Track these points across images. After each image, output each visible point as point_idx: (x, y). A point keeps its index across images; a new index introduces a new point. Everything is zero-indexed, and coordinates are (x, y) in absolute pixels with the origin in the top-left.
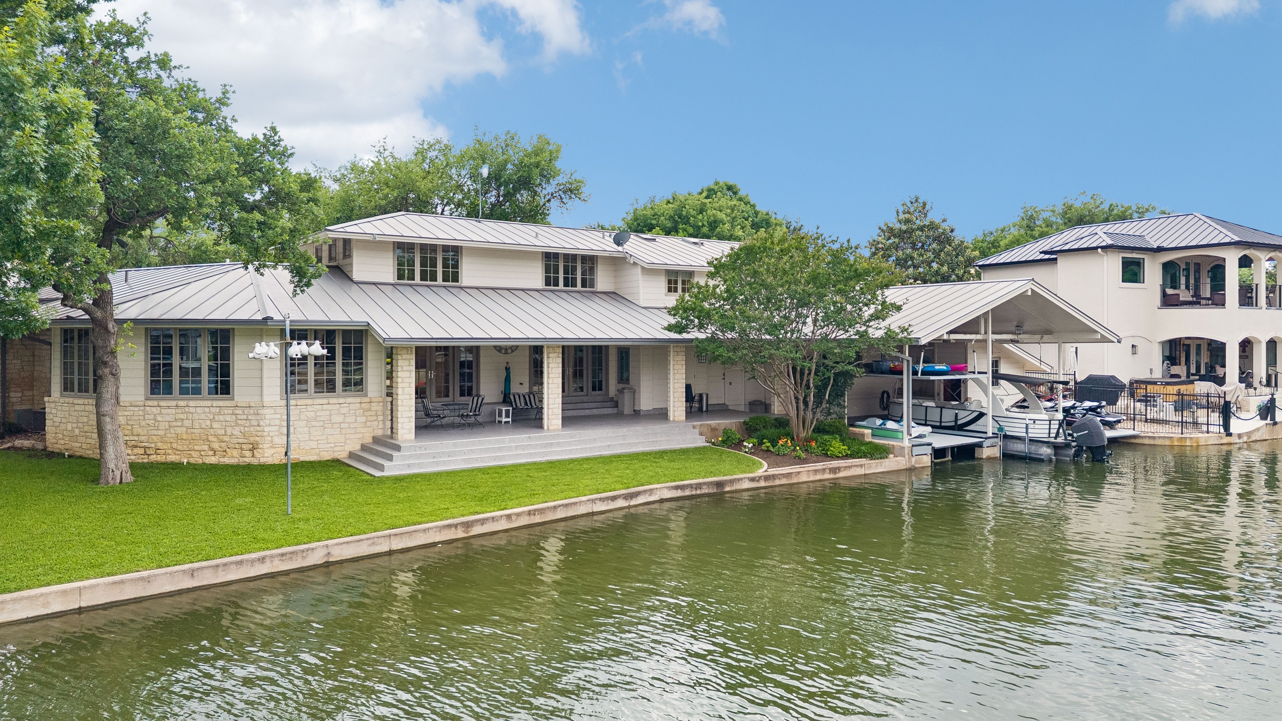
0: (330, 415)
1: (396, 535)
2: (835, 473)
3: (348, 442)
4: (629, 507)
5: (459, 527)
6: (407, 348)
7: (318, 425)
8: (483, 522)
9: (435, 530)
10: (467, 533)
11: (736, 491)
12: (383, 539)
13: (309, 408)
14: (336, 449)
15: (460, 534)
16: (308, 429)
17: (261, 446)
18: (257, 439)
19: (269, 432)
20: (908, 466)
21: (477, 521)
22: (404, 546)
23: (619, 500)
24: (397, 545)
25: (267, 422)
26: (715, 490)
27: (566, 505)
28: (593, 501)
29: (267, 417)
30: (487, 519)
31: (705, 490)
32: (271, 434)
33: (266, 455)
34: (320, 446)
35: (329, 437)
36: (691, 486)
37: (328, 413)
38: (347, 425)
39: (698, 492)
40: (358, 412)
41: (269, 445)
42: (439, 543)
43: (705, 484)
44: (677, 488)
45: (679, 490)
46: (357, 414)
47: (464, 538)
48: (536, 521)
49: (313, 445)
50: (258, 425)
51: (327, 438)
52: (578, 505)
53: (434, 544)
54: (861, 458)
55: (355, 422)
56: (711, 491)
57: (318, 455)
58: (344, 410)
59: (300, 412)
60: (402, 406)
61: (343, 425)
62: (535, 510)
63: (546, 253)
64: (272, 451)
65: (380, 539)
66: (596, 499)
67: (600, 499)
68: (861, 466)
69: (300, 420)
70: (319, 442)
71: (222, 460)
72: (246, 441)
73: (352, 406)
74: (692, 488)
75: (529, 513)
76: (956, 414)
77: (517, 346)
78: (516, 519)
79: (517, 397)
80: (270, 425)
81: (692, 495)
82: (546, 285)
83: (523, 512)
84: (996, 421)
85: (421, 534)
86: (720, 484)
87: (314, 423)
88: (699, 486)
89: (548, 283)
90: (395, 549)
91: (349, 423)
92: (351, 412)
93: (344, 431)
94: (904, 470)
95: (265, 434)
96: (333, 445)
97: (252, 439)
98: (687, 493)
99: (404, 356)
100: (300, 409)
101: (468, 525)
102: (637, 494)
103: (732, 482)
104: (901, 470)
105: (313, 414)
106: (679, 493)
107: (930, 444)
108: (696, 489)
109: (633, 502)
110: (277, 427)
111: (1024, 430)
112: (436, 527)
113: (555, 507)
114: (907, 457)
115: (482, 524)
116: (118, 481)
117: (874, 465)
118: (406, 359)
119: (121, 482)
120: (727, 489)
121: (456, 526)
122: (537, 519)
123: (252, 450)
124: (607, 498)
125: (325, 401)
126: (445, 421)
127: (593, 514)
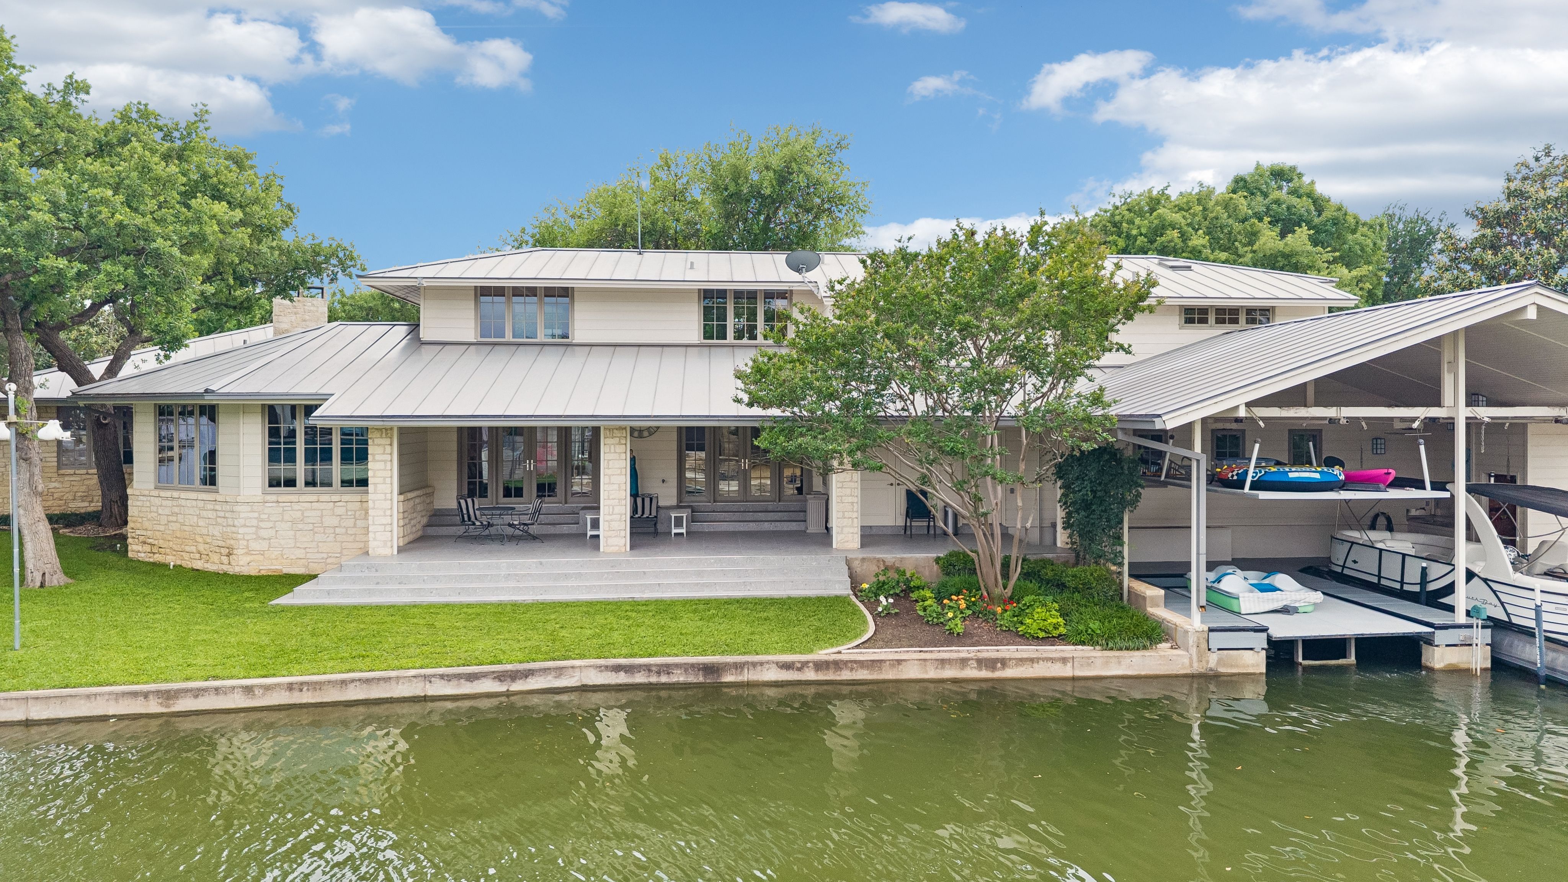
0: (321, 517)
1: (37, 698)
2: (994, 668)
3: (345, 552)
4: (508, 694)
5: (151, 697)
6: (381, 430)
7: (306, 528)
8: (197, 693)
9: (107, 697)
10: (167, 706)
11: (749, 685)
12: (14, 702)
13: (296, 506)
14: (329, 561)
15: (154, 707)
16: (292, 533)
17: (235, 552)
18: (232, 542)
19: (243, 534)
20: (1197, 668)
21: (187, 691)
22: (52, 716)
23: (484, 680)
24: (38, 712)
25: (242, 521)
26: (701, 679)
27: (368, 681)
28: (427, 678)
29: (242, 515)
30: (205, 690)
31: (678, 677)
32: (246, 537)
33: (241, 563)
34: (309, 556)
35: (320, 544)
36: (648, 668)
37: (319, 513)
38: (344, 530)
39: (664, 679)
40: (358, 513)
41: (244, 551)
42: (114, 716)
43: (677, 666)
44: (617, 668)
45: (622, 674)
46: (357, 515)
47: (161, 715)
48: (304, 701)
49: (300, 553)
50: (234, 526)
51: (318, 547)
52: (393, 683)
53: (104, 718)
54: (1083, 643)
55: (355, 526)
56: (691, 679)
57: (307, 567)
58: (340, 511)
59: (284, 511)
60: (373, 508)
61: (338, 530)
62: (302, 684)
63: (705, 291)
64: (249, 558)
65: (9, 702)
66: (434, 676)
67: (442, 677)
68: (1064, 660)
69: (282, 520)
70: (308, 550)
71: (206, 565)
72: (223, 544)
73: (350, 506)
74: (650, 671)
75: (290, 687)
76: (1424, 570)
77: (658, 428)
78: (263, 695)
79: (647, 501)
80: (245, 526)
81: (651, 684)
82: (705, 338)
83: (278, 685)
84: (1494, 592)
85: (82, 702)
86: (709, 669)
87: (300, 526)
88: (666, 669)
89: (708, 335)
90: (36, 718)
91: (347, 528)
92: (349, 513)
93: (339, 538)
94: (1186, 676)
95: (240, 536)
96: (325, 556)
97: (228, 542)
98: (640, 678)
99: (377, 441)
100: (283, 507)
101: (168, 696)
102: (527, 674)
103: (739, 667)
104: (1177, 676)
105: (299, 514)
106: (622, 678)
107: (1264, 630)
108: (659, 673)
109: (518, 686)
110: (254, 529)
111: (1532, 614)
112: (110, 694)
113: (343, 682)
114: (1194, 651)
115: (196, 697)
116: (38, 584)
117: (1098, 662)
118: (379, 445)
119: (42, 585)
120: (729, 678)
121: (146, 695)
122: (307, 697)
123: (229, 555)
124: (459, 676)
125: (314, 498)
126: (492, 530)
127: (425, 699)
